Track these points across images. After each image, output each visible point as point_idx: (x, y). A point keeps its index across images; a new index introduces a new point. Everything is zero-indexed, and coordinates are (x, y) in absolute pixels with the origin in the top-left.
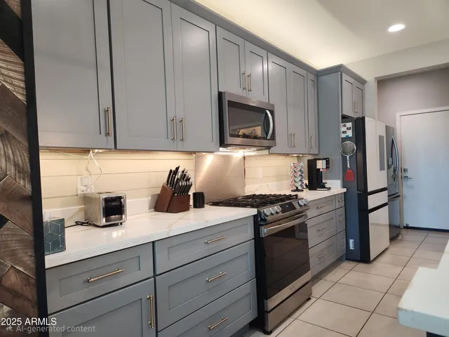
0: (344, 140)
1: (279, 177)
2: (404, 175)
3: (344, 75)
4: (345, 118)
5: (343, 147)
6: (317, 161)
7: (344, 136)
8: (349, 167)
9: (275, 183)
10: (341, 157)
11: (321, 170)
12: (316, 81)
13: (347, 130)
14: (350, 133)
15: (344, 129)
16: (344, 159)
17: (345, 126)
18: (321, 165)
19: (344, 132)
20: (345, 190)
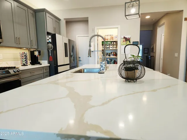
0: (48, 43)
1: (15, 59)
2: (79, 59)
3: (47, 14)
4: (48, 34)
5: (48, 46)
6: (34, 52)
7: (48, 41)
8: (50, 55)
9: (13, 62)
10: (47, 51)
11: (37, 56)
12: (34, 14)
13: (49, 39)
14: (50, 40)
15: (48, 38)
16: (49, 51)
17: (48, 37)
18: (36, 53)
19: (48, 40)
20: (49, 65)
